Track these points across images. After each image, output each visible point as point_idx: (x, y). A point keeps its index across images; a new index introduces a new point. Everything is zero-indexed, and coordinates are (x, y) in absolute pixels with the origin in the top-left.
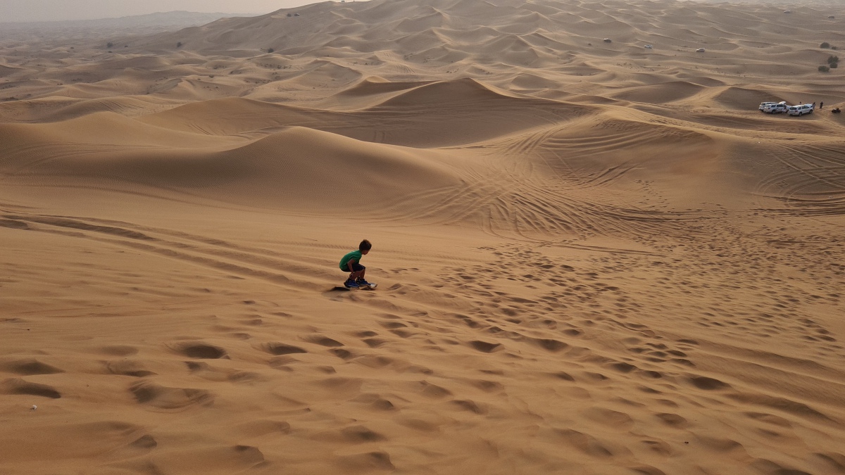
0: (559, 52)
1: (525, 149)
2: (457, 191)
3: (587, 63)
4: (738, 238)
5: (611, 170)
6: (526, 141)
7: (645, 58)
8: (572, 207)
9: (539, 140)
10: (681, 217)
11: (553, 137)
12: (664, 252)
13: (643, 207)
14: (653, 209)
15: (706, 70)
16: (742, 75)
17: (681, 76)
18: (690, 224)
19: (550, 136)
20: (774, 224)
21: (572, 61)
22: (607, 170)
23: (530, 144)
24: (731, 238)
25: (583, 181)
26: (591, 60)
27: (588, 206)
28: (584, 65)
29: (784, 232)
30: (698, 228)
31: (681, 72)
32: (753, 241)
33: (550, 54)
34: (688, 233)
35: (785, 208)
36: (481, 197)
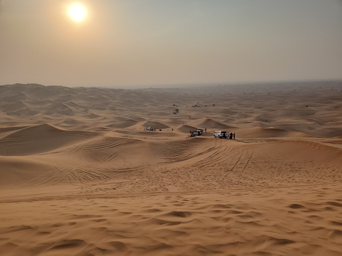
0: (82, 109)
1: (76, 151)
2: (54, 171)
3: (93, 113)
4: (154, 173)
5: (111, 156)
6: (76, 148)
7: (116, 111)
8: (100, 171)
9: (82, 147)
10: (137, 169)
11: (87, 146)
12: (133, 181)
13: (125, 167)
14: (128, 168)
15: (138, 115)
16: (151, 116)
17: (130, 117)
18: (140, 171)
19: (86, 145)
20: (163, 167)
21: (87, 113)
22: (110, 156)
23: (78, 149)
24: (152, 173)
25: (102, 161)
26: (95, 112)
27: (105, 170)
28: (93, 114)
29: (166, 169)
30: (142, 171)
31: (130, 116)
32: (158, 173)
33: (78, 110)
34: (139, 174)
35: (166, 161)
36: (64, 172)
